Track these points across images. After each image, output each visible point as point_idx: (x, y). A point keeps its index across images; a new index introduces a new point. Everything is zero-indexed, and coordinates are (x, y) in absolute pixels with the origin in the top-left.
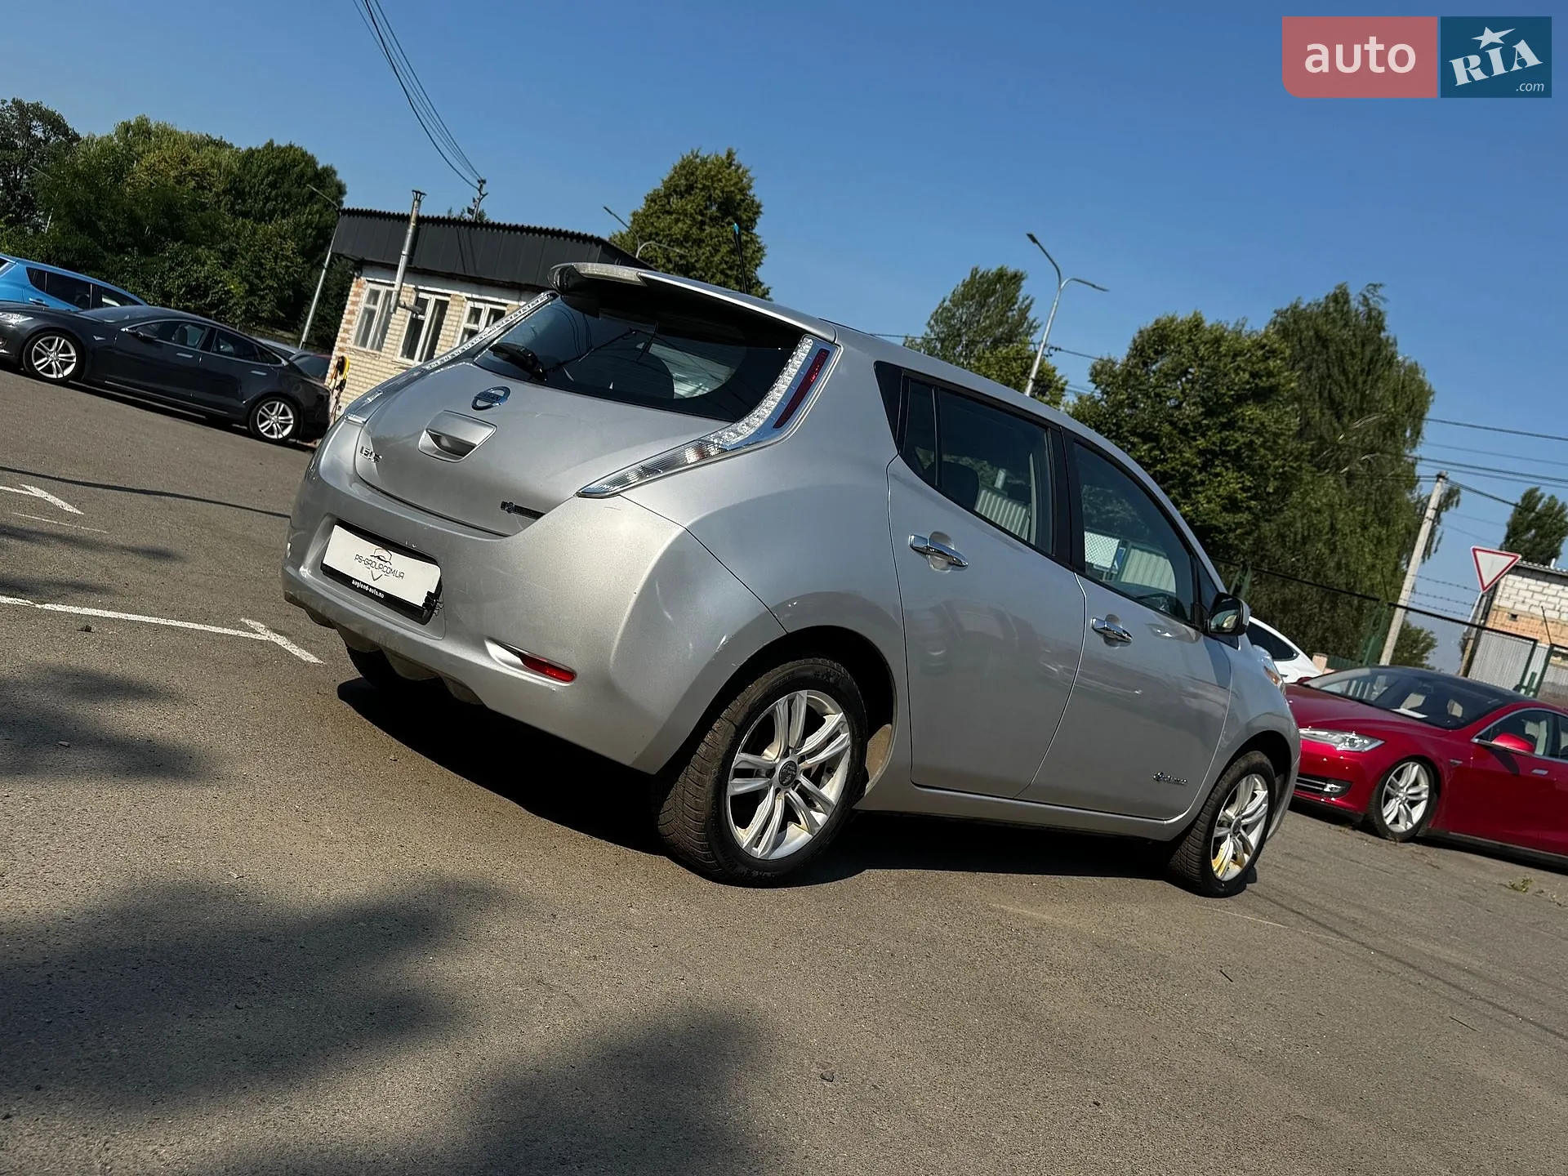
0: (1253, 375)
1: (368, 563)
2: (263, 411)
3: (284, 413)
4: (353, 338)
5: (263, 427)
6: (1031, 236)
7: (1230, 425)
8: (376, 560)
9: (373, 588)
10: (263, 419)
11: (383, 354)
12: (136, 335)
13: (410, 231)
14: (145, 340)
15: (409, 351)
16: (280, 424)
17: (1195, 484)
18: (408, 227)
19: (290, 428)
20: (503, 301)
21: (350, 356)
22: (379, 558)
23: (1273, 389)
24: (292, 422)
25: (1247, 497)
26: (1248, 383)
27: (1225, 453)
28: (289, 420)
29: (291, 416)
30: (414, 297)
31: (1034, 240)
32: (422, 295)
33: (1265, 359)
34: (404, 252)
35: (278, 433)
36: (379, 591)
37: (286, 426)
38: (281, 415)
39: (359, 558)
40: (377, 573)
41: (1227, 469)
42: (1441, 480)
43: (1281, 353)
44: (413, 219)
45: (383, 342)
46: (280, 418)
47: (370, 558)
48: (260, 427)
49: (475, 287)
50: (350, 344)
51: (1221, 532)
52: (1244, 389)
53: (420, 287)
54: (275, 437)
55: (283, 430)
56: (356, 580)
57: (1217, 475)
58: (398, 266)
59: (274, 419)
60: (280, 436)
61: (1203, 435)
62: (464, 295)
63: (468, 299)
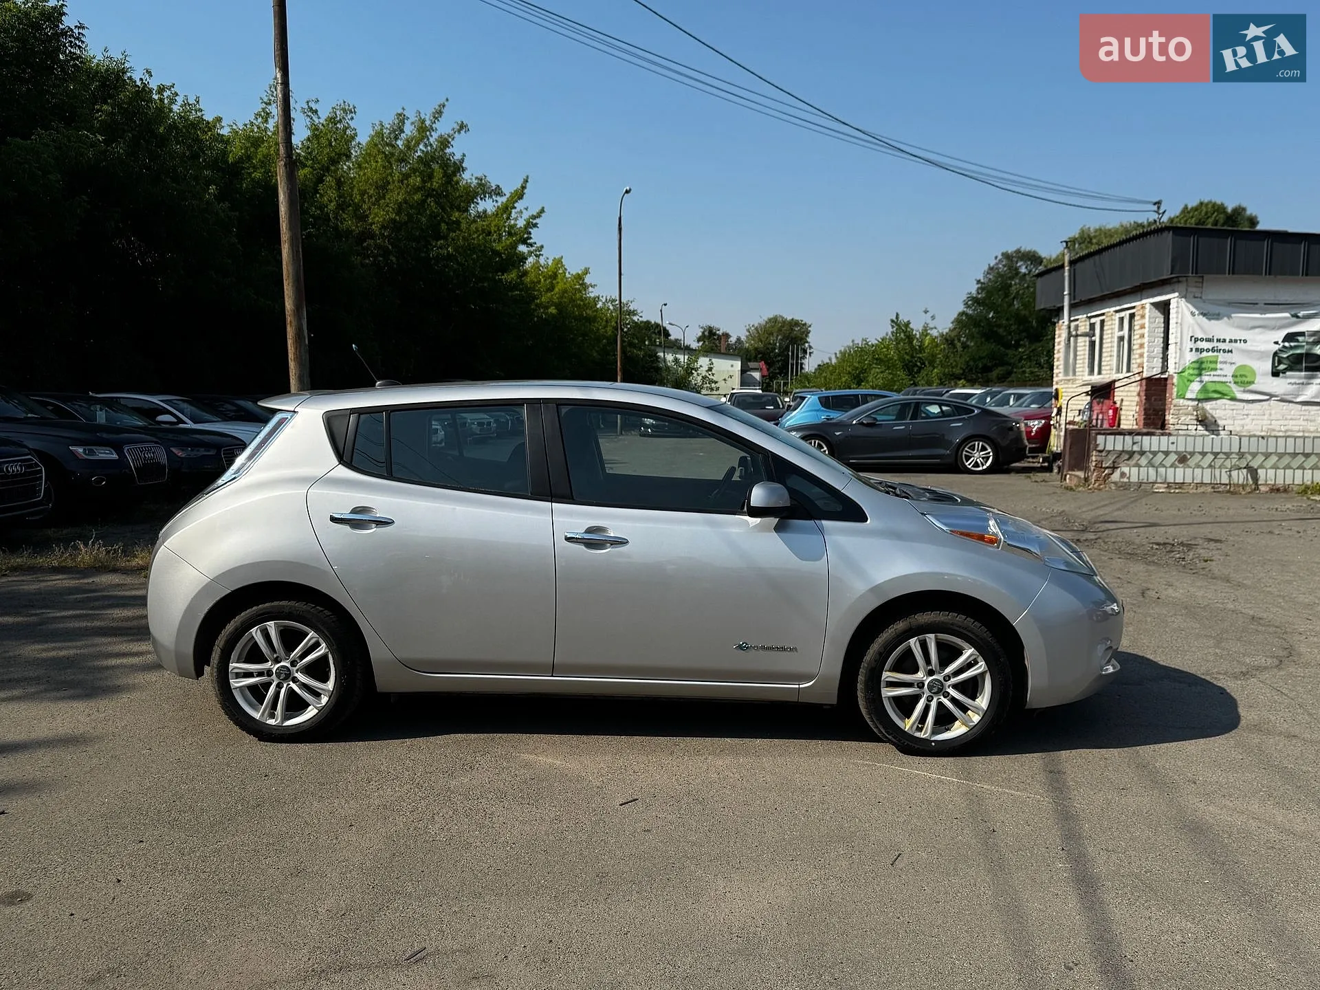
2: (966, 451)
3: (984, 449)
4: (1062, 370)
5: (969, 464)
10: (968, 458)
11: (1077, 378)
12: (862, 424)
13: (1066, 274)
14: (868, 425)
15: (1091, 372)
16: (983, 458)
18: (1064, 272)
19: (991, 458)
20: (1133, 305)
21: (1062, 386)
24: (991, 454)
28: (989, 453)
29: (989, 450)
30: (1088, 323)
32: (1093, 320)
34: (1066, 293)
35: (983, 465)
37: (988, 458)
38: (981, 451)
44: (1066, 264)
45: (1077, 367)
46: (981, 453)
48: (967, 464)
49: (1115, 300)
50: (1061, 376)
53: (1089, 315)
54: (980, 469)
55: (986, 462)
58: (1063, 307)
59: (977, 456)
60: (985, 467)
62: (1114, 309)
63: (1117, 312)
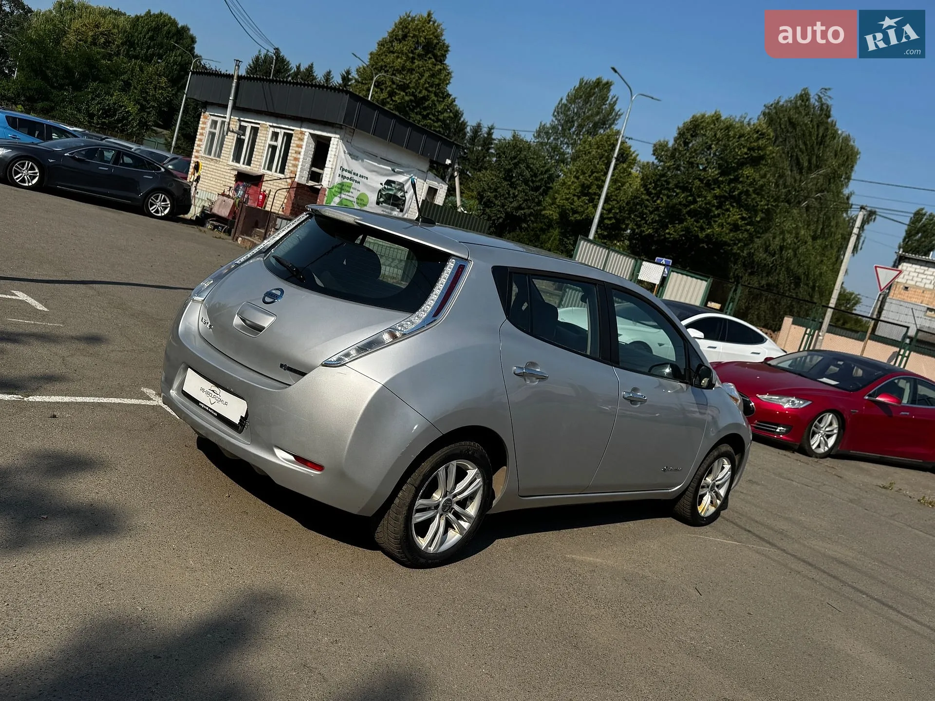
0: (749, 149)
1: (207, 393)
2: (152, 199)
3: (164, 200)
4: (203, 150)
5: (152, 210)
6: (613, 69)
7: (736, 180)
8: (212, 392)
9: (211, 409)
10: (152, 205)
11: (221, 160)
12: (73, 158)
13: (234, 85)
14: (79, 160)
15: (237, 158)
16: (163, 207)
17: (715, 216)
18: (232, 82)
19: (169, 208)
20: (291, 128)
21: (202, 161)
22: (213, 391)
23: (762, 158)
24: (169, 205)
25: (745, 223)
26: (746, 154)
27: (733, 197)
28: (168, 204)
29: (168, 202)
30: (238, 125)
31: (616, 71)
32: (243, 124)
33: (758, 139)
34: (231, 98)
35: (162, 213)
36: (215, 411)
37: (165, 208)
38: (163, 202)
39: (202, 390)
40: (213, 400)
41: (733, 207)
42: (862, 210)
43: (768, 135)
44: (235, 77)
45: (221, 152)
46: (162, 203)
47: (208, 391)
48: (151, 209)
49: (273, 119)
50: (202, 154)
51: (729, 245)
52: (744, 158)
53: (242, 119)
54: (160, 215)
55: (164, 210)
56: (201, 403)
57: (728, 210)
58: (228, 105)
59: (159, 204)
60: (163, 214)
61: (719, 187)
62: (271, 124)
63: (271, 126)
